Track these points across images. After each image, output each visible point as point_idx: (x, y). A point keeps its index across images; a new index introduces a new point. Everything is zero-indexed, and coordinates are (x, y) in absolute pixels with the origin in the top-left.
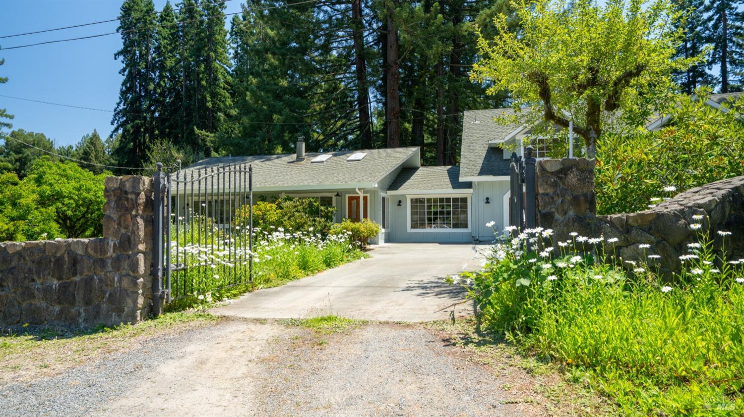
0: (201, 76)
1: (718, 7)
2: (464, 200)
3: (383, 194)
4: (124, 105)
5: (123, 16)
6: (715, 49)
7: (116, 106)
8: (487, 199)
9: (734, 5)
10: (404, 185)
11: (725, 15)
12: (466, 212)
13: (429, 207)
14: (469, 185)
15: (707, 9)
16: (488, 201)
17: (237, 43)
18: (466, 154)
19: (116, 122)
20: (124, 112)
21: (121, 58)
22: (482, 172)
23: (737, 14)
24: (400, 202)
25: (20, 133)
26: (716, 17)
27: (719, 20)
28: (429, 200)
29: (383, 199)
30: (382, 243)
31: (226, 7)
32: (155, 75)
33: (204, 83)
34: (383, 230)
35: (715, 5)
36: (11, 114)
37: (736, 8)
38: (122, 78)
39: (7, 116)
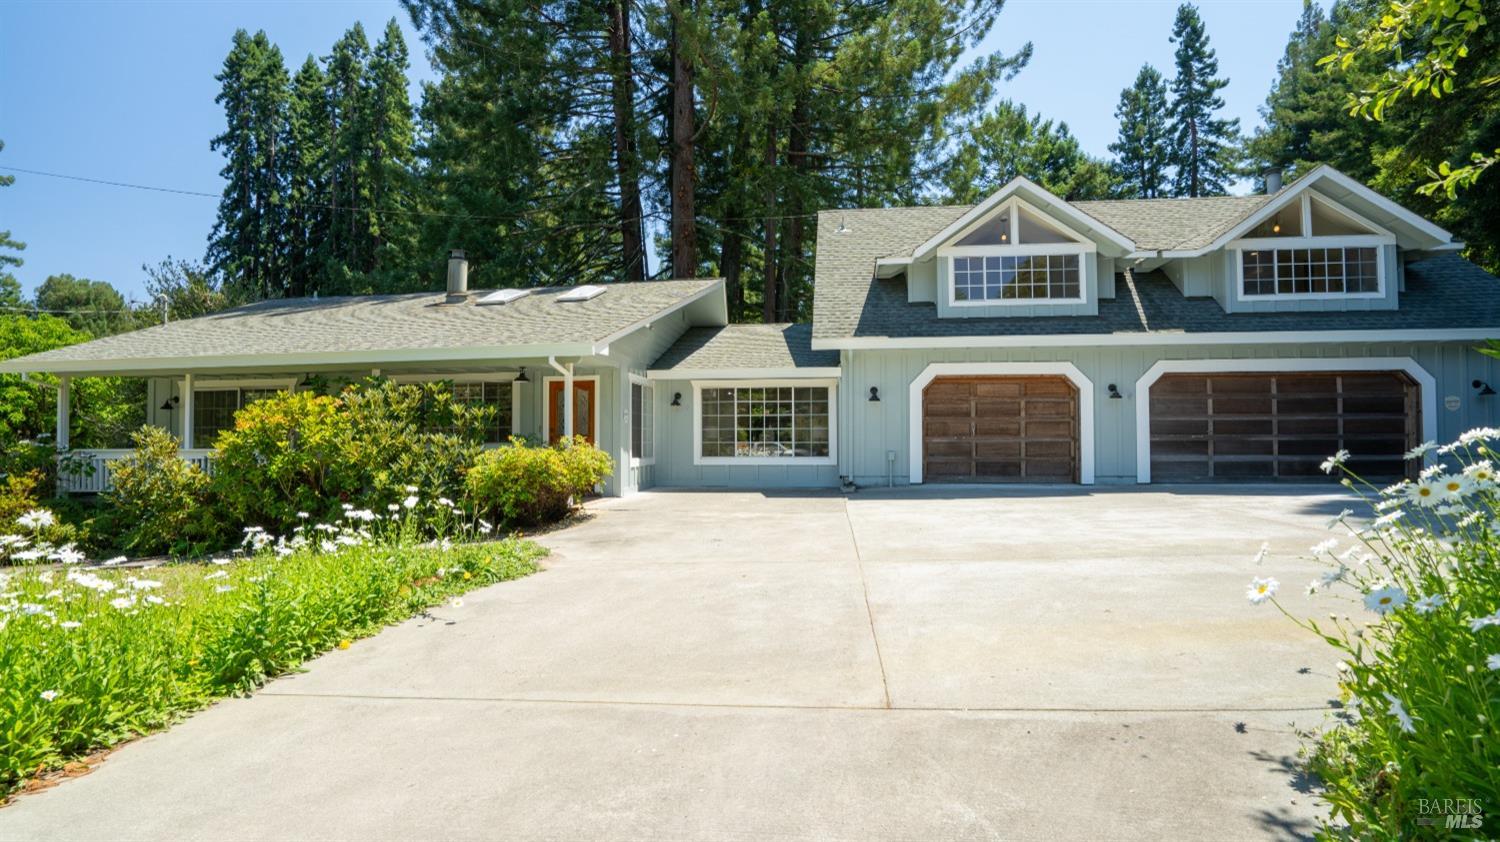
0: (360, 180)
1: (1183, 112)
2: (822, 393)
3: (635, 378)
4: (227, 230)
5: (227, 76)
6: (1180, 174)
7: (212, 231)
8: (874, 390)
9: (1206, 110)
10: (689, 358)
11: (1194, 125)
12: (824, 422)
13: (744, 408)
14: (832, 358)
15: (1170, 113)
16: (874, 395)
17: (432, 130)
18: (824, 291)
19: (213, 258)
20: (225, 243)
21: (223, 148)
22: (863, 330)
23: (1210, 124)
24: (678, 396)
25: (65, 279)
26: (1181, 127)
27: (1185, 130)
28: (743, 392)
29: (637, 389)
30: (630, 494)
31: (408, 66)
32: (286, 179)
33: (365, 192)
34: (636, 462)
35: (1180, 109)
36: (20, 241)
37: (1209, 115)
39: (10, 244)
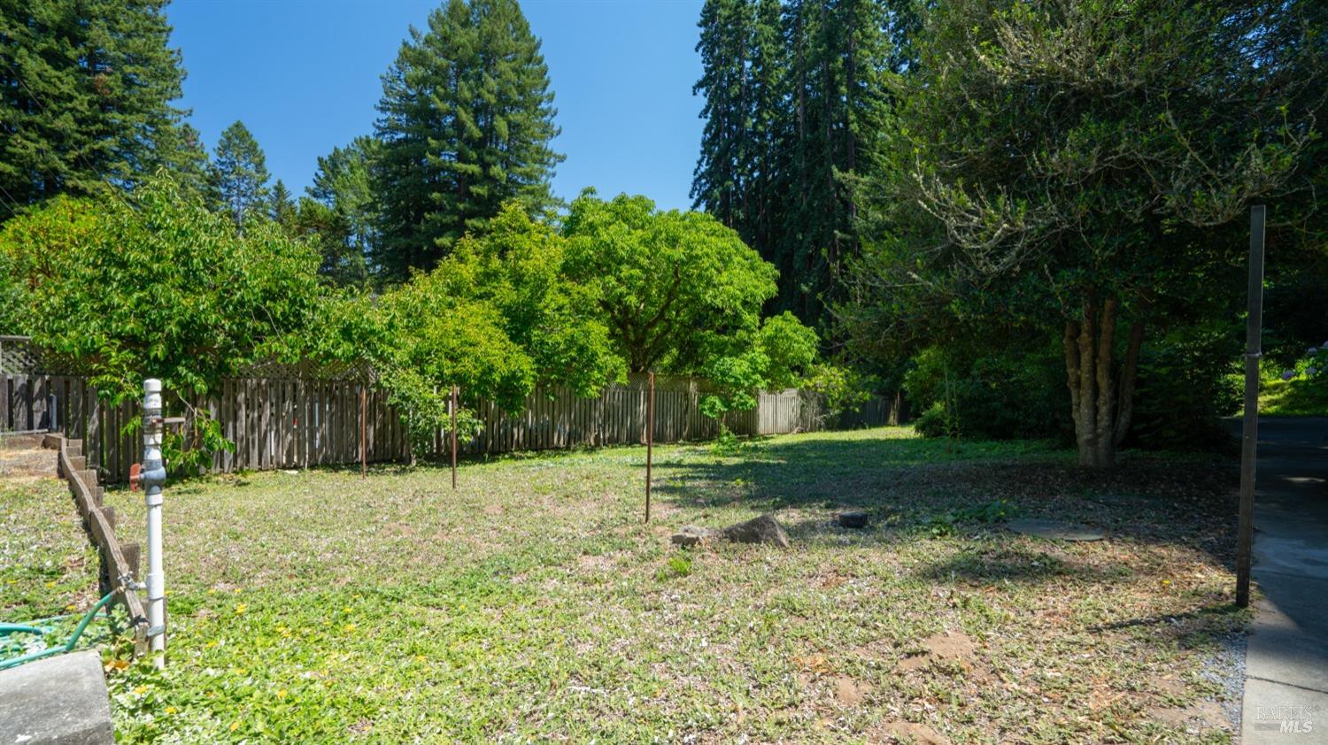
38: (705, 122)
